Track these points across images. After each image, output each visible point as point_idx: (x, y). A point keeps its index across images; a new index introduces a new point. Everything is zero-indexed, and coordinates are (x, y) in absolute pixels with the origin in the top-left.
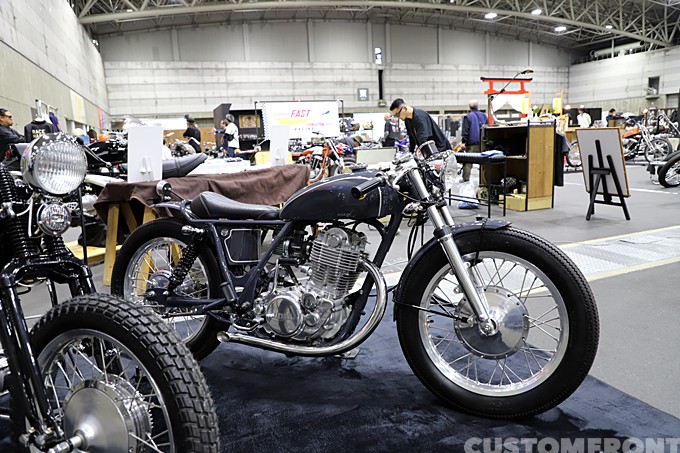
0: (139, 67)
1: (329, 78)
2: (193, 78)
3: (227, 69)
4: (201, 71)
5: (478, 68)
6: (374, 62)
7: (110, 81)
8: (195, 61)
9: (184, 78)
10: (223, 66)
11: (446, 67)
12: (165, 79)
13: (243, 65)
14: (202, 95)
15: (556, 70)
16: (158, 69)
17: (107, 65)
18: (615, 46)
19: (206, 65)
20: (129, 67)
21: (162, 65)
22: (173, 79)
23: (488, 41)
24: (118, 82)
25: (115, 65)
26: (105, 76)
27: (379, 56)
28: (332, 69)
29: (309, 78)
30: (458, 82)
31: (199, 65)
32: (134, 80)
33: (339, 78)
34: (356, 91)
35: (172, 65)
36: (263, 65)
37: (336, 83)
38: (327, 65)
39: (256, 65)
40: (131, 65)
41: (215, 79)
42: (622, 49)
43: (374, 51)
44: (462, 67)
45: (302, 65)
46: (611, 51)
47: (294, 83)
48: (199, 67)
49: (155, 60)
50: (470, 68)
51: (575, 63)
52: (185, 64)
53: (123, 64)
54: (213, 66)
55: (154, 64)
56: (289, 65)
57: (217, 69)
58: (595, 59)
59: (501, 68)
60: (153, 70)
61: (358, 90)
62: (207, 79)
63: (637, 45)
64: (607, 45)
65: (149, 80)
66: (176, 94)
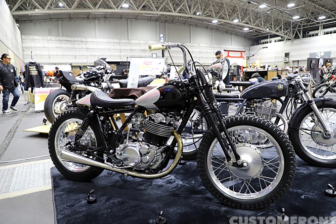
0: (41, 39)
1: (138, 48)
2: (69, 46)
3: (87, 42)
4: (73, 42)
5: (209, 46)
6: (160, 41)
7: (25, 45)
8: (71, 37)
9: (64, 45)
10: (85, 40)
11: (194, 45)
12: (54, 45)
13: (95, 40)
14: (74, 54)
15: (244, 48)
16: (51, 40)
17: (24, 37)
18: (270, 38)
19: (76, 39)
20: (35, 38)
21: (53, 38)
22: (59, 45)
23: (213, 33)
24: (29, 46)
25: (28, 37)
26: (22, 43)
27: (162, 38)
28: (139, 44)
29: (128, 48)
30: (200, 52)
31: (72, 39)
32: (38, 45)
33: (143, 48)
34: (151, 54)
35: (58, 38)
36: (105, 40)
37: (141, 50)
38: (137, 42)
39: (101, 40)
40: (36, 37)
41: (80, 46)
42: (273, 39)
43: (160, 36)
44: (201, 45)
45: (125, 41)
46: (268, 40)
47: (121, 50)
48: (73, 40)
49: (49, 36)
50: (205, 45)
51: (252, 45)
52: (65, 38)
53: (32, 37)
54: (80, 40)
55: (49, 38)
56: (118, 41)
57: (82, 42)
58: (261, 44)
59: (219, 46)
60: (48, 40)
61: (152, 54)
62: (76, 46)
63: (280, 38)
64: (266, 37)
65: (46, 45)
66: (60, 53)
